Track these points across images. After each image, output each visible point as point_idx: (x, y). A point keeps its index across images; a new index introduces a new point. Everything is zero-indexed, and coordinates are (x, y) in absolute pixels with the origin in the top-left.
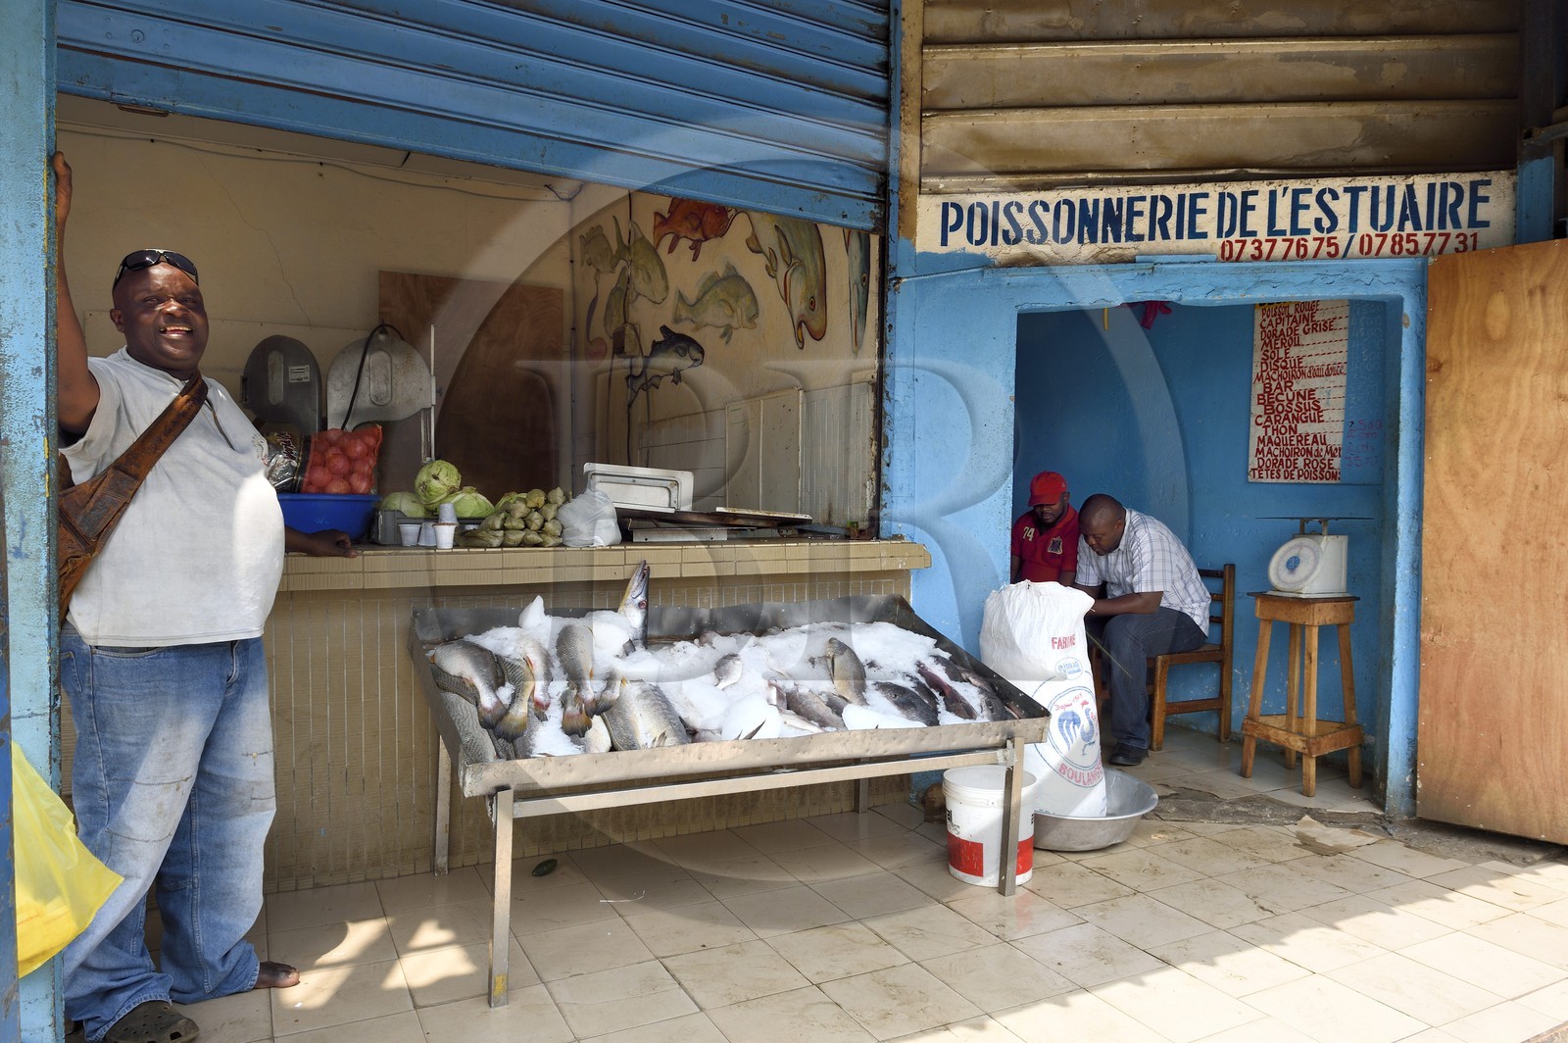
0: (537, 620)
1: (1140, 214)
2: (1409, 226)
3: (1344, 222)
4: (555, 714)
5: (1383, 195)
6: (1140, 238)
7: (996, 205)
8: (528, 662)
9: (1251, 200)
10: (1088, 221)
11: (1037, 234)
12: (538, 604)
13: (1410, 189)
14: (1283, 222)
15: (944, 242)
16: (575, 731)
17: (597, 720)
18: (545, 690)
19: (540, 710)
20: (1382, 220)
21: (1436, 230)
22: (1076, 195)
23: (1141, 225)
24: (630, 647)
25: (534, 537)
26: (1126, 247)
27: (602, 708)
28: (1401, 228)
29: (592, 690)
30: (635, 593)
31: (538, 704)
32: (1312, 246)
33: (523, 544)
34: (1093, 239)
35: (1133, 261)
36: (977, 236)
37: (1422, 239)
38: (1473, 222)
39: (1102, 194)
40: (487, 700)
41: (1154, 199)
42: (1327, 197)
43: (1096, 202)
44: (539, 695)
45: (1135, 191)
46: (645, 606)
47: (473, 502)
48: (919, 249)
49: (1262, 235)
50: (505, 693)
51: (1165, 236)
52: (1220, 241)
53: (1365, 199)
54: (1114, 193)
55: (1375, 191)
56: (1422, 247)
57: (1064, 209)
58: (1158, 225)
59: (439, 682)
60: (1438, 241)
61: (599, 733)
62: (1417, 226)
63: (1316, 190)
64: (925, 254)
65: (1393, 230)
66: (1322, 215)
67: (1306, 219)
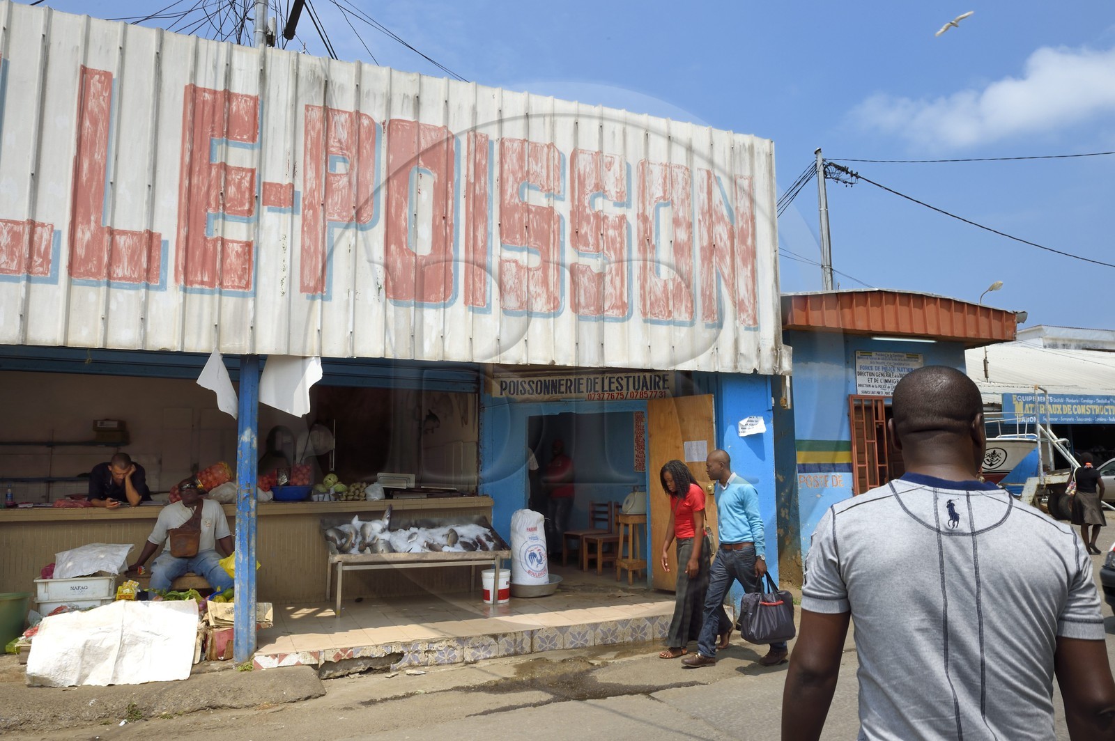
0: (356, 522)
1: (563, 385)
2: (645, 388)
3: (625, 388)
4: (357, 547)
5: (636, 379)
6: (563, 393)
7: (518, 381)
8: (351, 533)
9: (597, 380)
10: (547, 387)
11: (531, 391)
12: (357, 517)
13: (645, 377)
14: (606, 388)
15: (501, 394)
16: (362, 550)
17: (368, 548)
18: (355, 540)
19: (353, 546)
20: (636, 387)
21: (653, 390)
22: (542, 379)
23: (563, 388)
24: (383, 531)
25: (357, 498)
26: (558, 396)
27: (370, 545)
28: (642, 390)
29: (368, 540)
30: (387, 515)
31: (352, 544)
32: (616, 395)
33: (353, 500)
34: (548, 393)
35: (560, 401)
36: (512, 392)
37: (649, 394)
38: (664, 388)
39: (551, 378)
40: (338, 542)
41: (567, 380)
42: (620, 380)
43: (549, 381)
44: (353, 542)
45: (560, 377)
46: (390, 519)
47: (340, 487)
48: (493, 396)
49: (600, 392)
50: (344, 541)
51: (571, 392)
52: (587, 394)
53: (631, 380)
54: (554, 378)
55: (634, 377)
56: (649, 396)
57: (539, 383)
58: (568, 388)
59: (327, 538)
60: (654, 394)
61: (368, 550)
62: (647, 389)
63: (616, 377)
64: (495, 398)
65: (640, 390)
66: (618, 385)
67: (614, 387)
